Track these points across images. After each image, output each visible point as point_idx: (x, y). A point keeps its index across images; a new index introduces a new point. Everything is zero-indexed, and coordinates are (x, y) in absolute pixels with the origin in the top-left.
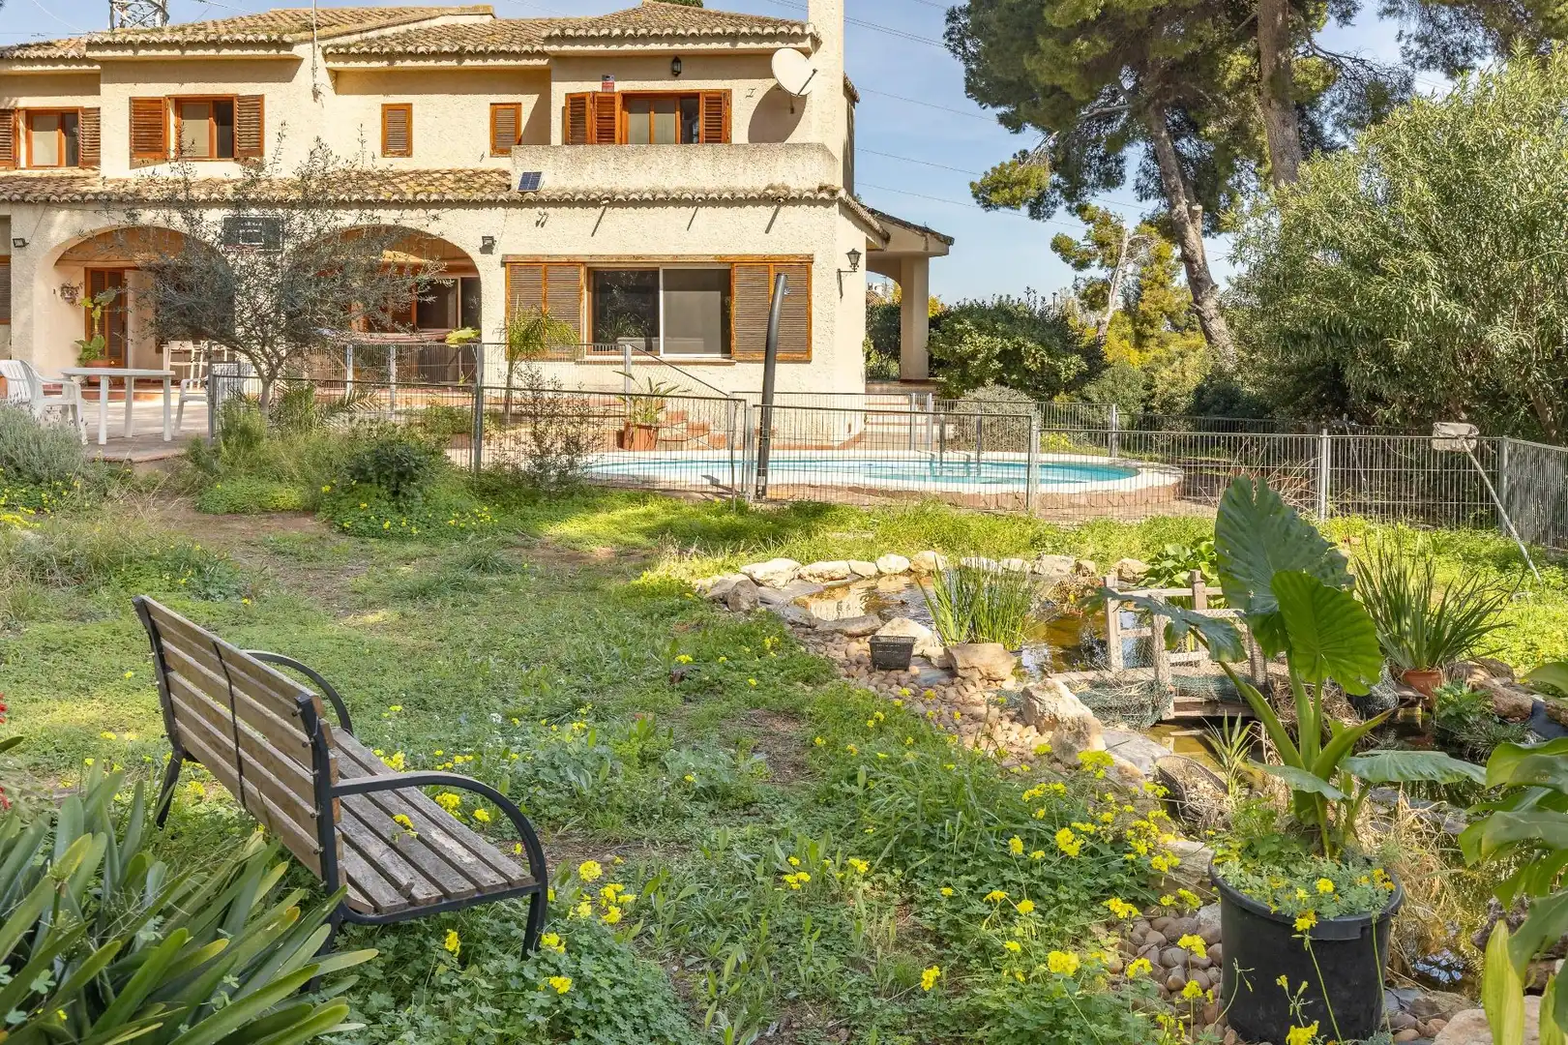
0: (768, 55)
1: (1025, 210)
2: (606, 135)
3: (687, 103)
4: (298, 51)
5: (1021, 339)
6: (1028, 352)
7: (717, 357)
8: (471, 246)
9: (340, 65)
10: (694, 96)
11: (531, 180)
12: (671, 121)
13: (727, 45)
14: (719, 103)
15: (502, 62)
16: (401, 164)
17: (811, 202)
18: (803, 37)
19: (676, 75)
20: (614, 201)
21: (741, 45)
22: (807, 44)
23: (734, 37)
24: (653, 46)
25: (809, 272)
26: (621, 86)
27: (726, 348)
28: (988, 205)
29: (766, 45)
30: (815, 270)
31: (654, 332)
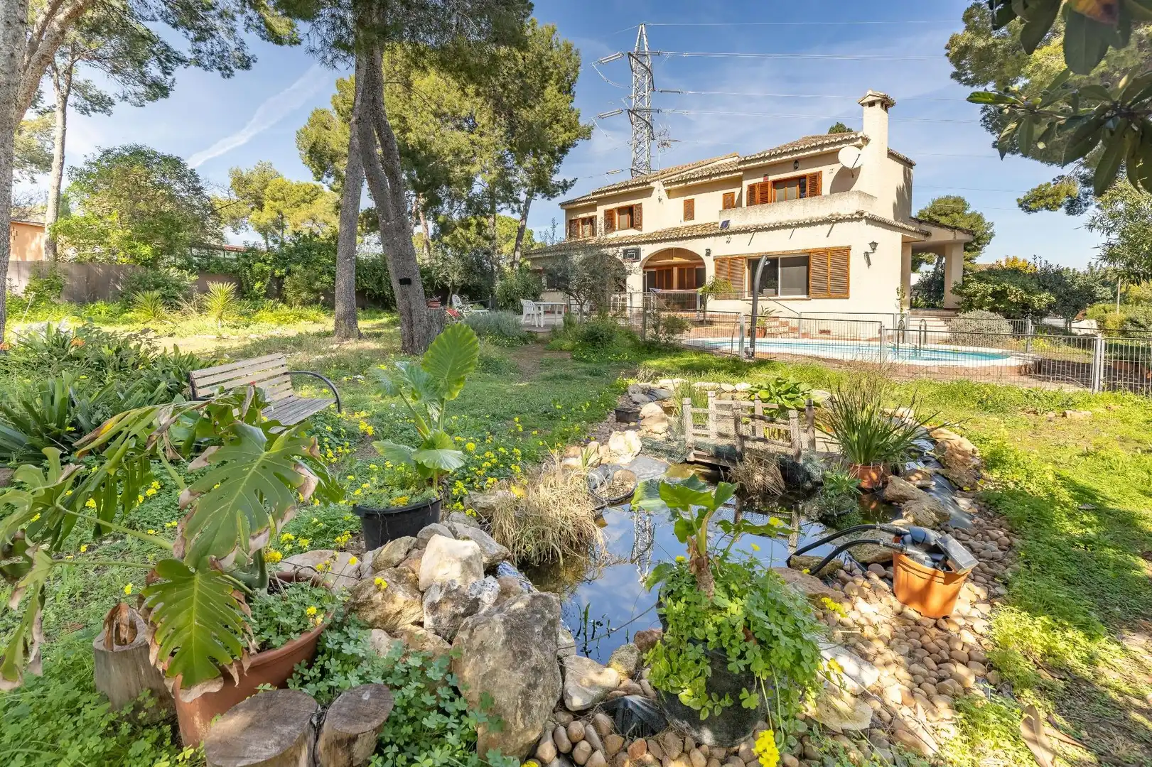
0: (837, 152)
1: (1063, 209)
2: (764, 200)
3: (800, 181)
4: (652, 185)
5: (1006, 285)
6: (1011, 292)
7: (805, 297)
8: (702, 254)
9: (669, 188)
10: (804, 177)
11: (726, 224)
12: (796, 189)
13: (818, 151)
14: (816, 178)
15: (726, 176)
16: (690, 223)
17: (851, 220)
18: (857, 139)
19: (796, 168)
20: (758, 229)
21: (825, 149)
22: (860, 142)
23: (822, 146)
24: (784, 158)
25: (848, 256)
26: (772, 178)
27: (808, 293)
28: (1029, 210)
29: (838, 147)
30: (852, 253)
31: (776, 287)
